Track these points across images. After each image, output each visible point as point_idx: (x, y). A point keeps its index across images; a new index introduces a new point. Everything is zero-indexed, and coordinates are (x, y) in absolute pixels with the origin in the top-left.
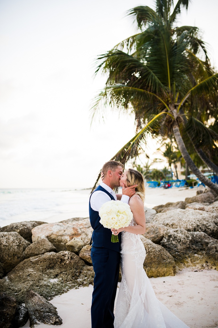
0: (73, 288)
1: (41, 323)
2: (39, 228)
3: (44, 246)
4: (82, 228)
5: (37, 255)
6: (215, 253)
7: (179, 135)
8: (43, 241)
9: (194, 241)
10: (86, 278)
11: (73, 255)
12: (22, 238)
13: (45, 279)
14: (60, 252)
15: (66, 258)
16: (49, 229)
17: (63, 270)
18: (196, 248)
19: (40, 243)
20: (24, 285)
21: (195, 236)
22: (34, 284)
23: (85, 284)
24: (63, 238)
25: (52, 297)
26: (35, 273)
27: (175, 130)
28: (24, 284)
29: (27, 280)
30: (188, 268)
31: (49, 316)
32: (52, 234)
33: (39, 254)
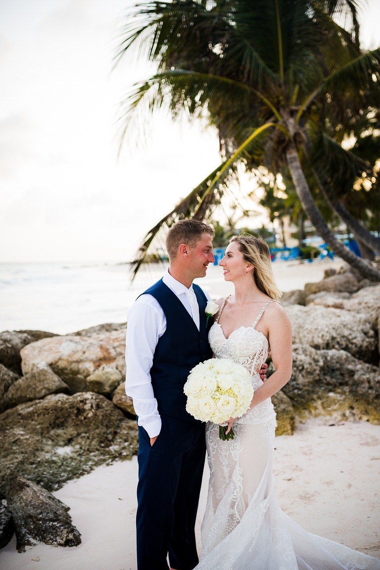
0: (102, 464)
1: (38, 543)
2: (34, 348)
3: (45, 382)
4: (118, 346)
5: (31, 400)
6: (367, 392)
7: (297, 168)
8: (43, 372)
9: (328, 369)
10: (126, 444)
11: (100, 401)
12: (3, 366)
13: (47, 448)
14: (75, 395)
15: (87, 407)
16: (54, 349)
17: (82, 429)
18: (331, 382)
19: (37, 378)
20: (7, 463)
21: (329, 358)
22: (26, 460)
23: (125, 456)
24: (82, 366)
25: (60, 483)
26: (28, 437)
27: (291, 158)
28: (5, 459)
29: (12, 451)
30: (316, 419)
31: (54, 529)
32: (60, 359)
33: (35, 399)
